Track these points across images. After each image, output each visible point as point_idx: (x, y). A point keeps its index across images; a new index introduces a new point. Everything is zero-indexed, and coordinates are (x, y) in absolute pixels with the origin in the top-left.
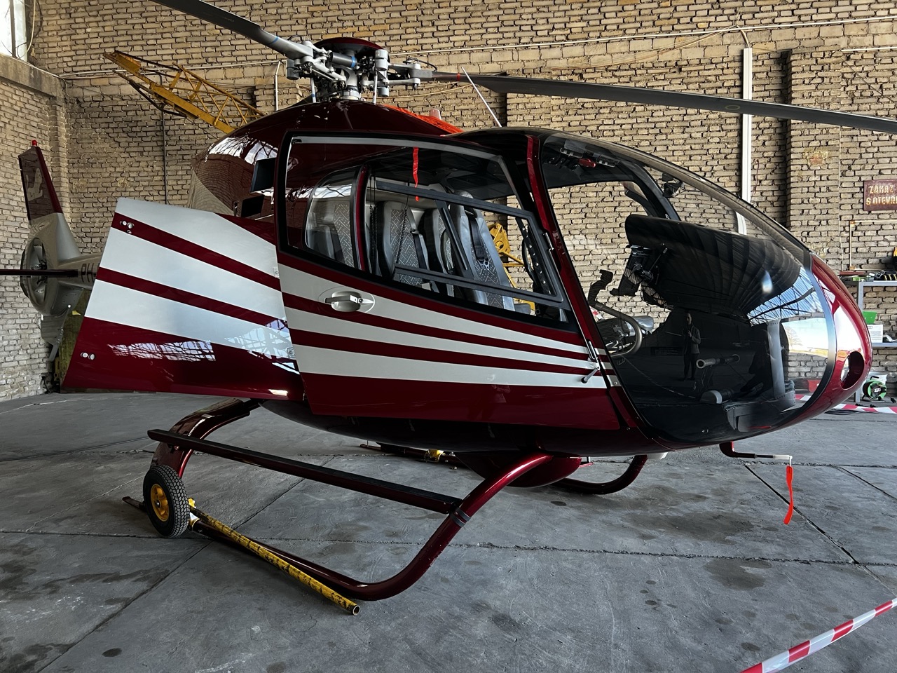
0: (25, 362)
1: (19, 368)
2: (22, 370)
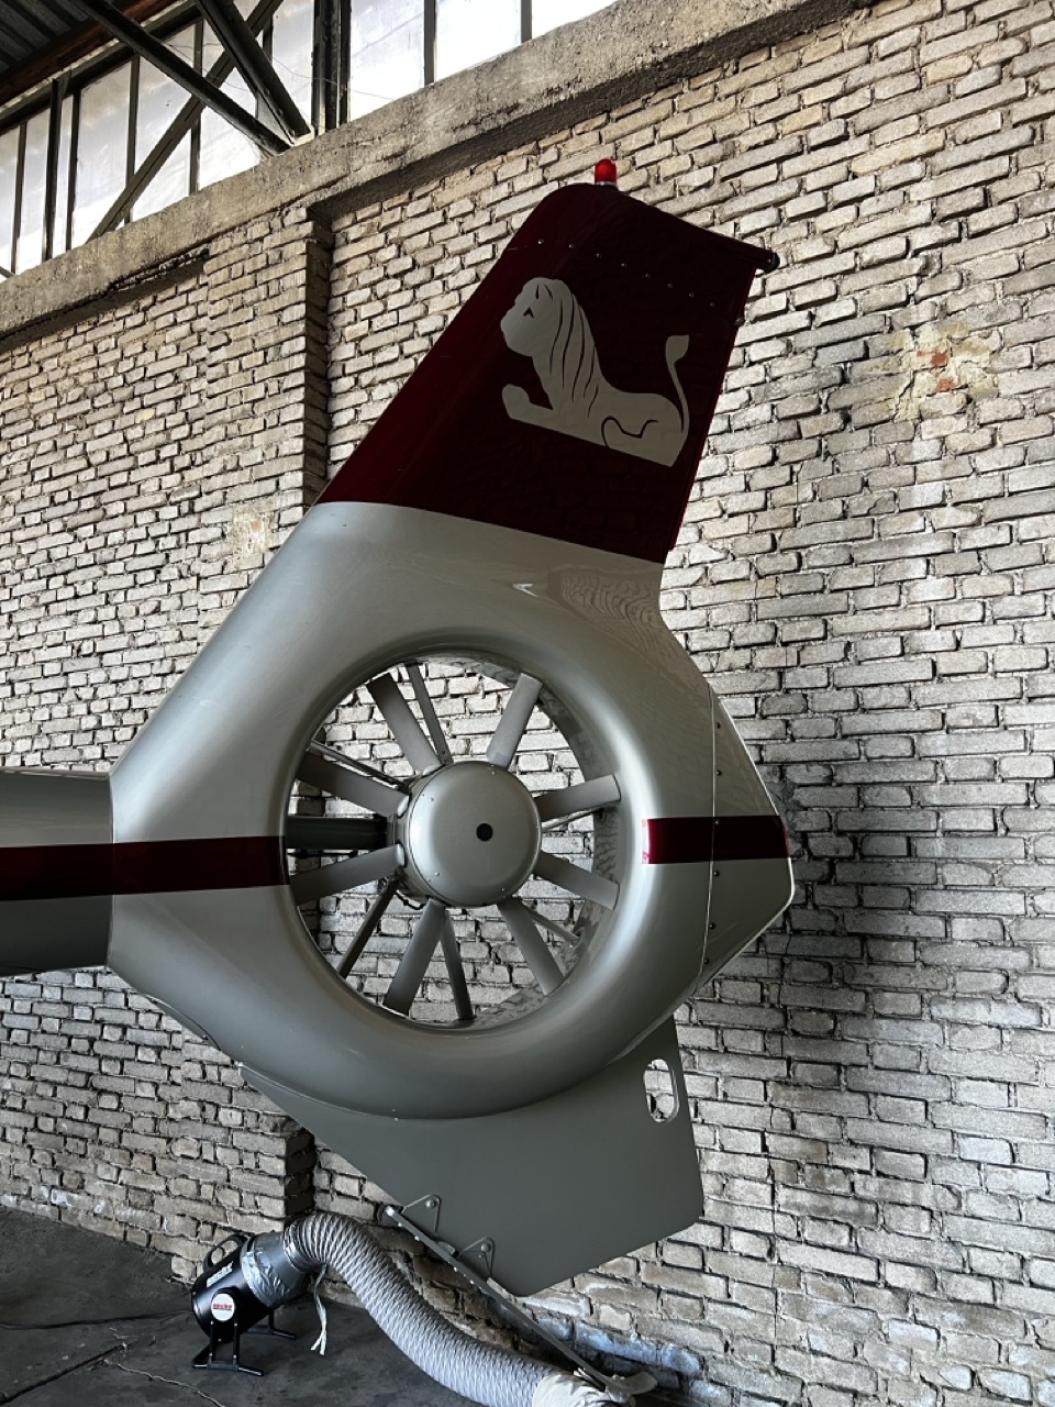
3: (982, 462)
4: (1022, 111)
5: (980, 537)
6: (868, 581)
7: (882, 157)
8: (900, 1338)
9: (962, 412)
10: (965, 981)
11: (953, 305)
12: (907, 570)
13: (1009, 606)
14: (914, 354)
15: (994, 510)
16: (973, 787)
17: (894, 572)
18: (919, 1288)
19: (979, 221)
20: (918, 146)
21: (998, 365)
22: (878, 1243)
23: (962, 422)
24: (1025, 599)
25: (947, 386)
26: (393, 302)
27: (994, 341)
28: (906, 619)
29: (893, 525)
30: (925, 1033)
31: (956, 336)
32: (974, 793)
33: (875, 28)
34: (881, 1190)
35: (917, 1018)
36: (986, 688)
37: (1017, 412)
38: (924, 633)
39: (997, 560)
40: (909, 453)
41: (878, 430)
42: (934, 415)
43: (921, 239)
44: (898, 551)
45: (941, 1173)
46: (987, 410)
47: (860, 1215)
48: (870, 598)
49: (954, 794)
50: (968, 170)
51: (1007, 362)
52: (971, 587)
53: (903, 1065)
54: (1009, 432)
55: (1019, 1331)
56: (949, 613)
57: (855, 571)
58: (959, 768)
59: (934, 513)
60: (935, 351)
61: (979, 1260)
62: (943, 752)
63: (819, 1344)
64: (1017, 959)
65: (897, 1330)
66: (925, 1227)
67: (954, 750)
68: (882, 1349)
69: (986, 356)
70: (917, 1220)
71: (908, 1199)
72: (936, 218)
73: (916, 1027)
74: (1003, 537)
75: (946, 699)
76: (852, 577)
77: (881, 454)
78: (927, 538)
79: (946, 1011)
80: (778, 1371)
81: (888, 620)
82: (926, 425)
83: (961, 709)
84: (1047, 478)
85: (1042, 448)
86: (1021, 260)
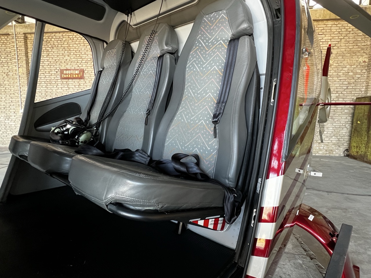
1: (332, 144)
4: (340, 38)
7: (326, 38)
20: (330, 38)
21: (334, 62)
27: (334, 60)
50: (334, 42)
54: (334, 69)
84: (336, 74)
85: (336, 71)
86: (337, 53)
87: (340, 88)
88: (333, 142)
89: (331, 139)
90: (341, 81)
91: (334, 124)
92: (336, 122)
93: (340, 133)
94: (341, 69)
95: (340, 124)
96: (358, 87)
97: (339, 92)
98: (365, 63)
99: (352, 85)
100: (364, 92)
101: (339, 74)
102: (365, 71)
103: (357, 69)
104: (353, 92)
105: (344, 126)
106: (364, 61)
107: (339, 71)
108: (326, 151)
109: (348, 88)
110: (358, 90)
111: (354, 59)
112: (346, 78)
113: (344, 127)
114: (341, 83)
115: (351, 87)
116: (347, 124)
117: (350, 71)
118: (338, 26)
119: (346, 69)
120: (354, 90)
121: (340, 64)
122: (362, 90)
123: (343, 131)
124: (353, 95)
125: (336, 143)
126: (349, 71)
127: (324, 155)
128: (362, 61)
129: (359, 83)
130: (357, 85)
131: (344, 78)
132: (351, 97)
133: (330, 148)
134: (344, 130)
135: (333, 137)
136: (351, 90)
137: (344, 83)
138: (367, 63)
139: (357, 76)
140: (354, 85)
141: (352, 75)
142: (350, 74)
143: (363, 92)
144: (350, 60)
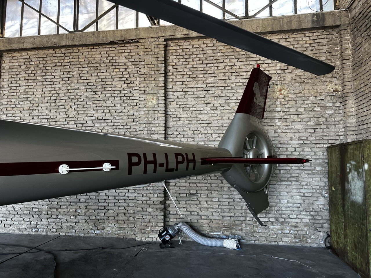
0: (308, 221)
1: (303, 224)
2: (305, 226)
3: (286, 106)
5: (286, 117)
6: (269, 121)
8: (272, 228)
9: (283, 98)
10: (282, 179)
11: (283, 83)
12: (275, 120)
13: (289, 127)
14: (277, 89)
15: (288, 113)
16: (284, 152)
17: (273, 121)
18: (275, 221)
19: (286, 71)
21: (289, 93)
22: (269, 216)
23: (283, 100)
24: (292, 126)
25: (281, 94)
26: (181, 60)
27: (288, 89)
28: (275, 128)
29: (273, 114)
30: (276, 186)
31: (283, 87)
32: (284, 153)
33: (272, 38)
34: (269, 208)
35: (275, 184)
36: (286, 138)
37: (291, 100)
38: (278, 130)
39: (288, 120)
40: (276, 103)
41: (272, 99)
42: (279, 98)
43: (278, 72)
44: (274, 118)
45: (278, 205)
46: (287, 99)
47: (266, 212)
48: (270, 124)
49: (281, 153)
51: (290, 92)
52: (284, 124)
53: (273, 191)
54: (290, 102)
55: (288, 225)
56: (281, 127)
57: (268, 120)
58: (282, 149)
59: (279, 113)
60: (280, 89)
61: (283, 216)
62: (280, 147)
63: (260, 231)
64: (289, 176)
65: (271, 227)
66: (276, 213)
67: (281, 147)
68: (269, 230)
69: (287, 91)
70: (274, 212)
71: (273, 209)
72: (280, 69)
73: (275, 186)
74: (289, 117)
75: (280, 139)
76: (267, 121)
77: (272, 103)
78: (278, 116)
79: (279, 183)
80: (254, 236)
81: (272, 127)
82: (278, 99)
83: (283, 141)
84: (295, 110)
85: (294, 105)
86: (292, 78)
87: (303, 131)
88: (304, 221)
89: (300, 217)
90: (304, 120)
91: (302, 191)
92: (306, 187)
93: (315, 206)
94: (302, 102)
95: (311, 191)
96: (333, 130)
97: (303, 138)
98: (337, 92)
99: (322, 127)
100: (343, 136)
101: (299, 110)
102: (339, 104)
103: (326, 101)
104: (325, 138)
105: (319, 193)
106: (334, 89)
107: (299, 105)
108: (295, 237)
109: (317, 130)
110: (333, 134)
111: (319, 87)
112: (311, 115)
113: (319, 195)
114: (304, 123)
115: (322, 130)
116: (323, 191)
117: (317, 106)
118: (288, 40)
119: (309, 102)
120: (326, 134)
121: (299, 95)
122: (340, 134)
123: (319, 203)
124: (326, 142)
125: (309, 224)
126: (314, 105)
127: (293, 245)
128: (332, 90)
129: (333, 123)
130: (329, 126)
131: (308, 116)
132: (322, 145)
133: (301, 232)
134: (320, 201)
135: (304, 213)
136: (321, 134)
137: (308, 123)
138: (340, 92)
139: (328, 112)
140: (325, 127)
141: (319, 111)
142: (316, 109)
143: (341, 138)
144: (313, 88)
